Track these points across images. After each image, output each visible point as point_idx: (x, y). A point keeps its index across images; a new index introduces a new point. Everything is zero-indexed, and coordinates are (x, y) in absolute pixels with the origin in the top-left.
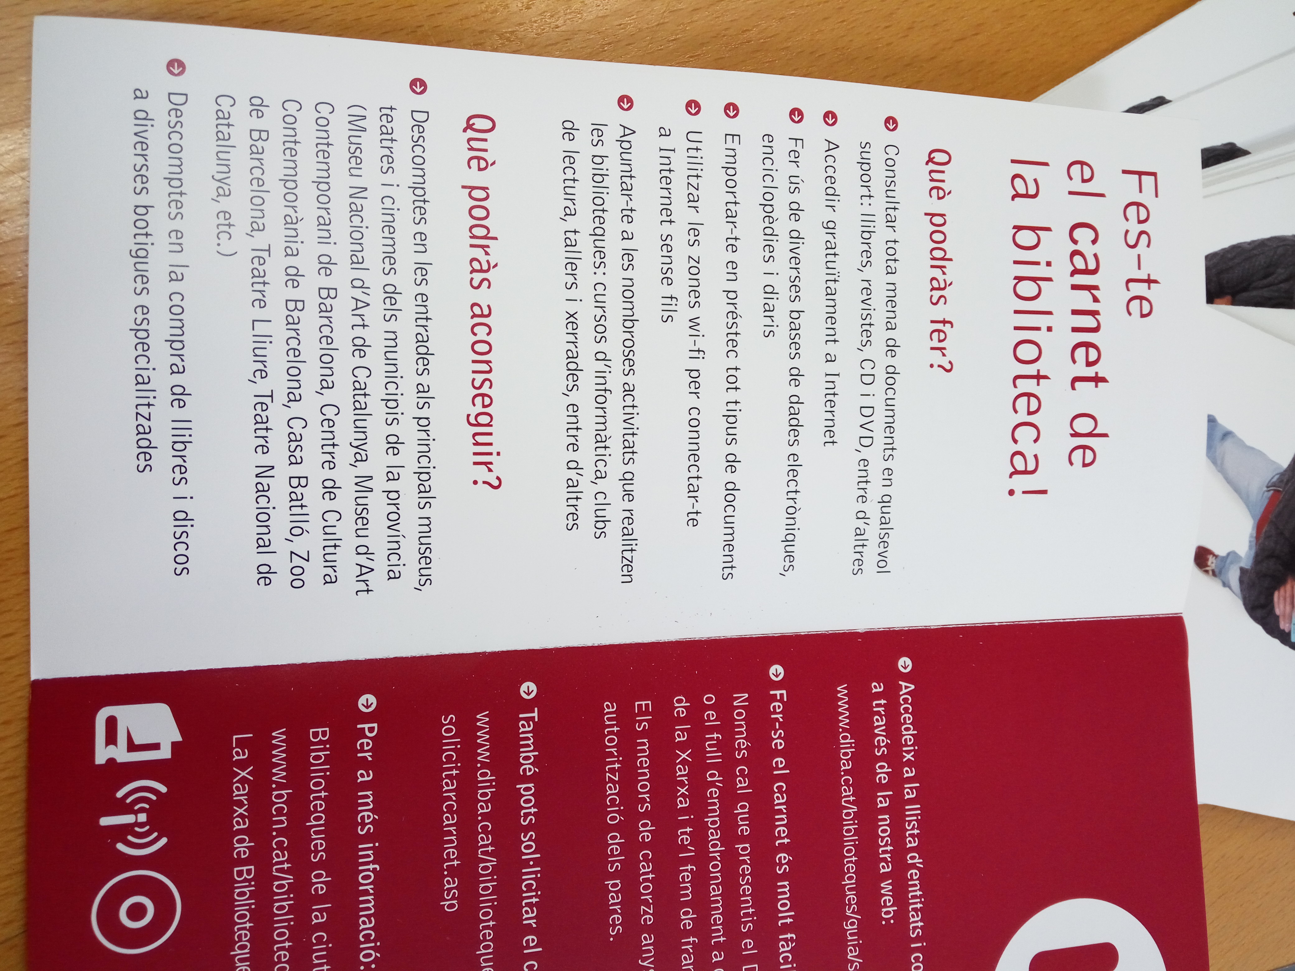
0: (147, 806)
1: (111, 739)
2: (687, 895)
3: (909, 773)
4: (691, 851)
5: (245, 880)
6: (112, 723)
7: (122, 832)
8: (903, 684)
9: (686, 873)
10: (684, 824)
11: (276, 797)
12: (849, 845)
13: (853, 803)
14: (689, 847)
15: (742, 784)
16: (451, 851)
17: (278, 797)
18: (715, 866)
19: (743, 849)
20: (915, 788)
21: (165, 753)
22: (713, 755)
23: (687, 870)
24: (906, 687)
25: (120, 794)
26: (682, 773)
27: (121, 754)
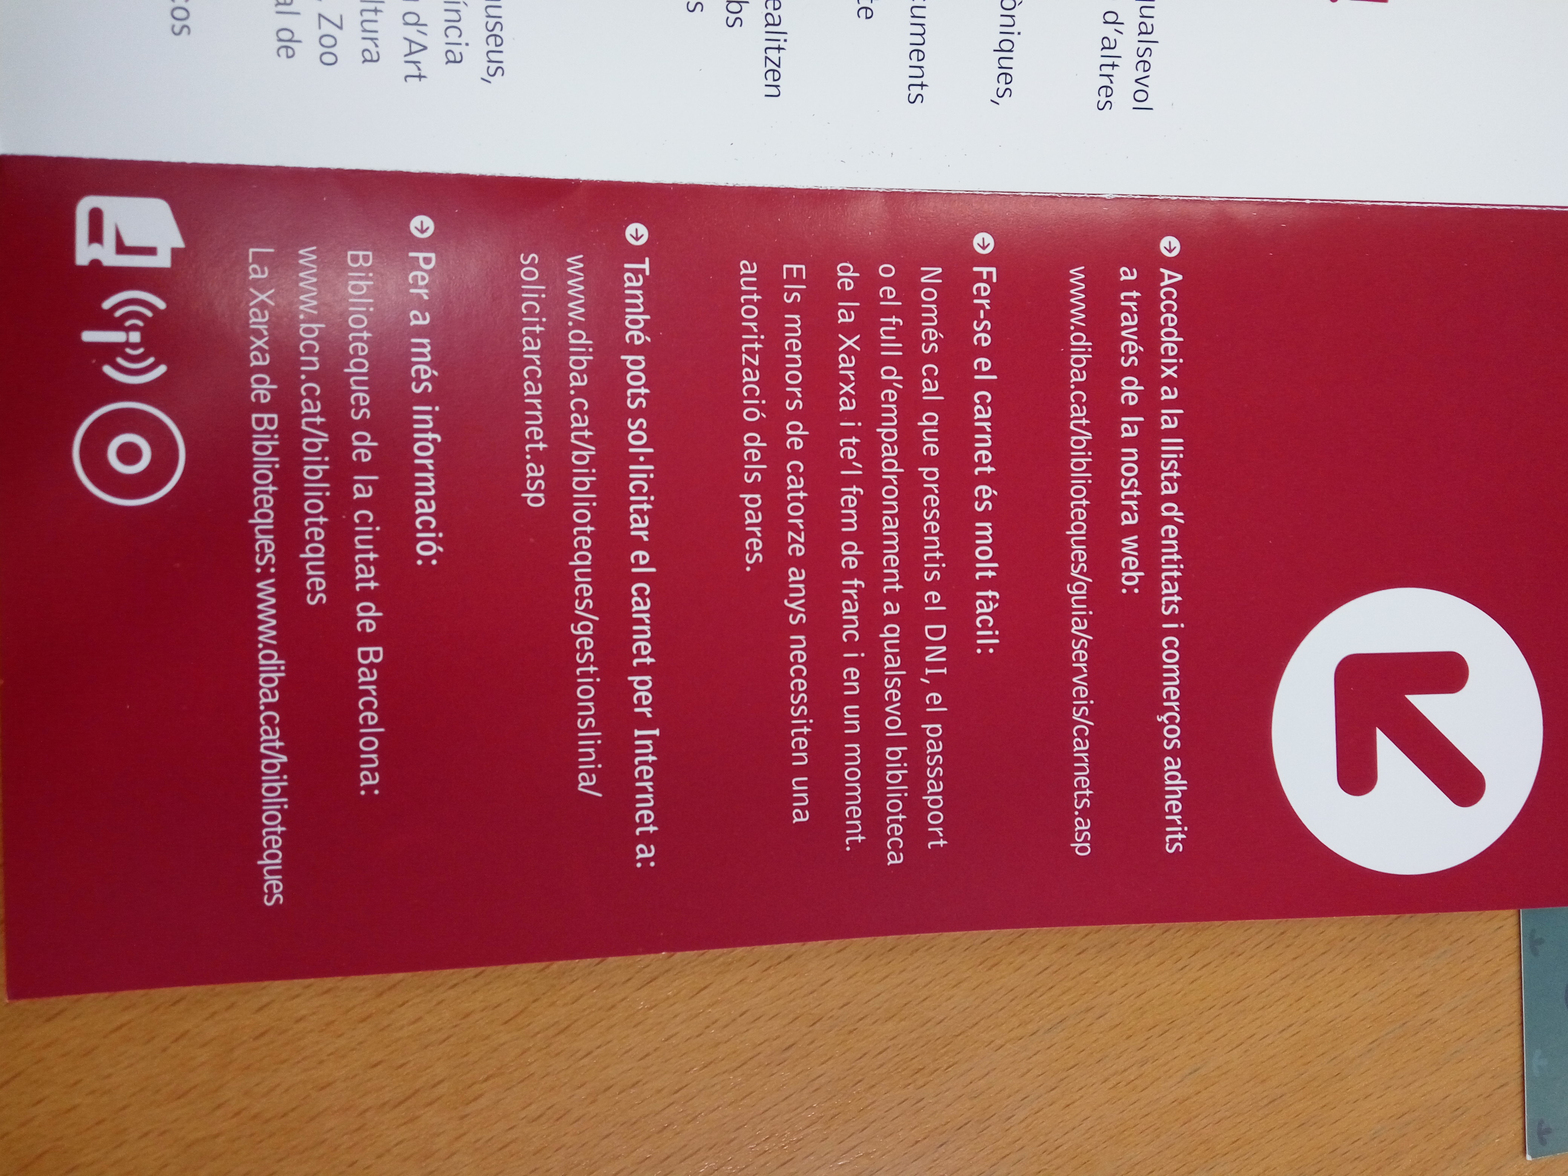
0: (140, 323)
1: (96, 235)
2: (850, 525)
3: (1168, 394)
4: (857, 469)
5: (266, 431)
6: (96, 217)
7: (110, 352)
8: (1166, 272)
9: (851, 495)
10: (848, 433)
11: (305, 330)
12: (1077, 484)
13: (1087, 428)
14: (854, 463)
15: (929, 388)
16: (535, 429)
17: (307, 331)
18: (889, 492)
19: (930, 475)
20: (1176, 415)
21: (163, 260)
22: (891, 347)
23: (851, 493)
24: (1170, 278)
25: (107, 305)
26: (846, 365)
27: (108, 256)
